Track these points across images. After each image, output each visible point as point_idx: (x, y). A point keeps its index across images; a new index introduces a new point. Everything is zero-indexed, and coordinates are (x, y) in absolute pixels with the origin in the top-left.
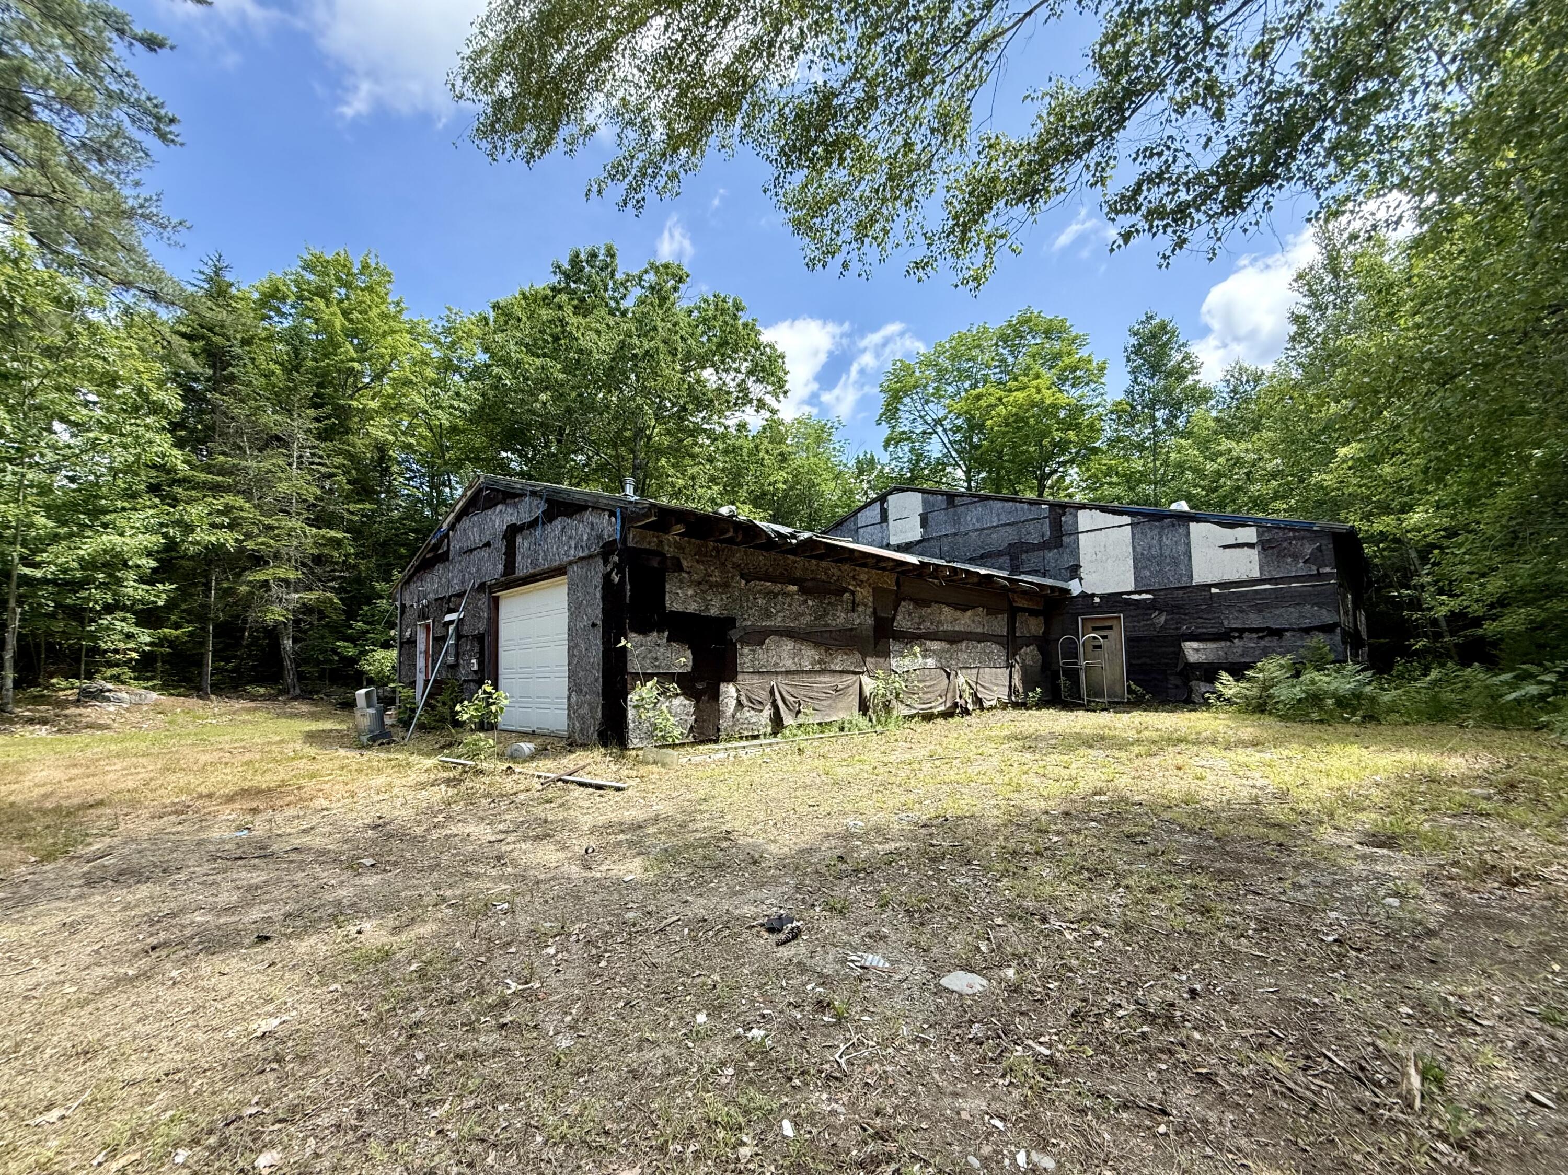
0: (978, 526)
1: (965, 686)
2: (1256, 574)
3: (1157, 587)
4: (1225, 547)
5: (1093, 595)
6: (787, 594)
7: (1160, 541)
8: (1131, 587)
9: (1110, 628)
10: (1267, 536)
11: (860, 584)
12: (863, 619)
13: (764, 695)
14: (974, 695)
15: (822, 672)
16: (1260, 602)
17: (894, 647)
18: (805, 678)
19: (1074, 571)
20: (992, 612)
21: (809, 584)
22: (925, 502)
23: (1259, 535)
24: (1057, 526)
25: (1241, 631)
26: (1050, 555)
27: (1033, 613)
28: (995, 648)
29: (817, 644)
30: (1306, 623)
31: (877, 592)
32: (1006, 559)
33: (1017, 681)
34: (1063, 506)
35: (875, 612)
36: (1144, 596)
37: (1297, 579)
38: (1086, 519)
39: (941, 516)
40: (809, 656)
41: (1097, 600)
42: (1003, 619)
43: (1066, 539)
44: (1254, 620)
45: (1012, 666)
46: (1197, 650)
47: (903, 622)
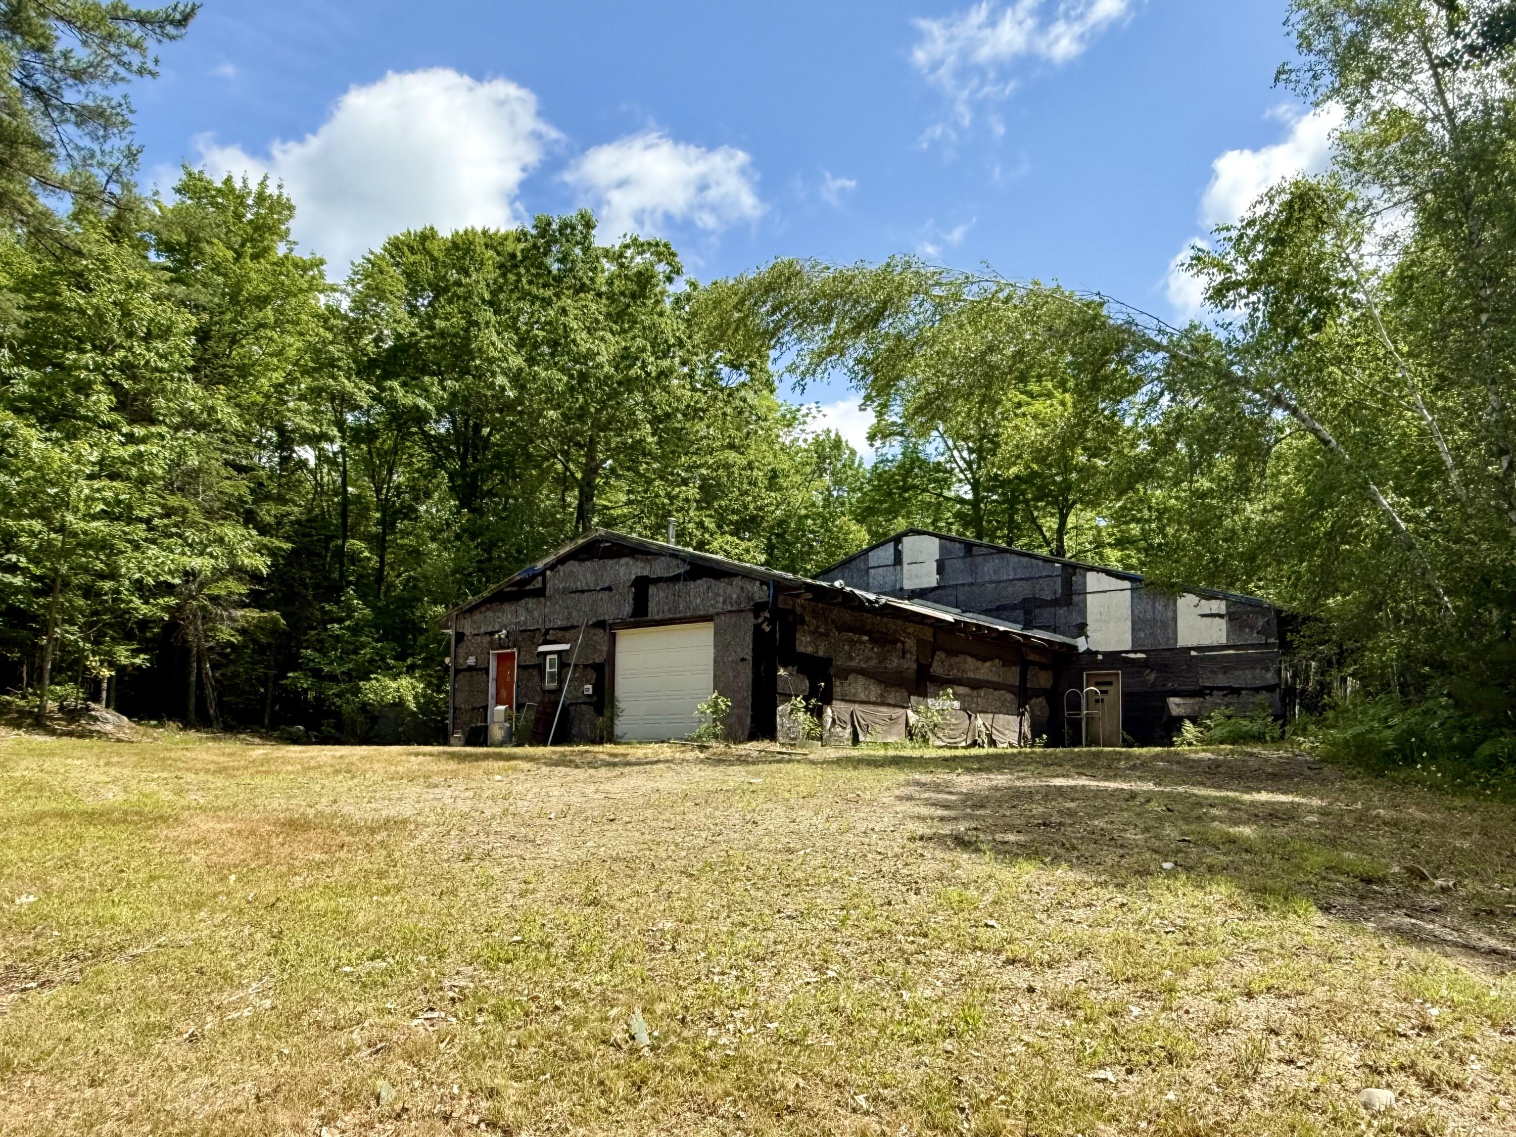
0: (995, 578)
1: (983, 729)
2: (1224, 641)
3: (1149, 647)
4: (1203, 616)
5: (1097, 653)
6: (861, 642)
7: (1154, 607)
8: (1128, 647)
9: (1110, 683)
10: (1232, 609)
11: (908, 635)
12: (910, 665)
13: (847, 718)
14: (989, 736)
15: (883, 704)
16: (1227, 665)
17: (931, 689)
18: (872, 707)
19: (1081, 629)
20: (1007, 663)
21: (876, 635)
22: (942, 547)
23: (1228, 607)
24: (1068, 584)
25: (1212, 689)
26: (1062, 612)
27: (1043, 667)
28: (1009, 696)
29: (880, 682)
30: (1258, 683)
31: (920, 642)
32: (1020, 613)
33: (1026, 729)
34: (1075, 567)
35: (917, 660)
36: (1140, 655)
37: (1252, 646)
38: (1093, 581)
39: (958, 564)
40: (875, 691)
41: (1100, 657)
42: (1016, 670)
43: (1076, 598)
44: (1221, 680)
45: (1023, 714)
46: (1178, 705)
47: (937, 669)
